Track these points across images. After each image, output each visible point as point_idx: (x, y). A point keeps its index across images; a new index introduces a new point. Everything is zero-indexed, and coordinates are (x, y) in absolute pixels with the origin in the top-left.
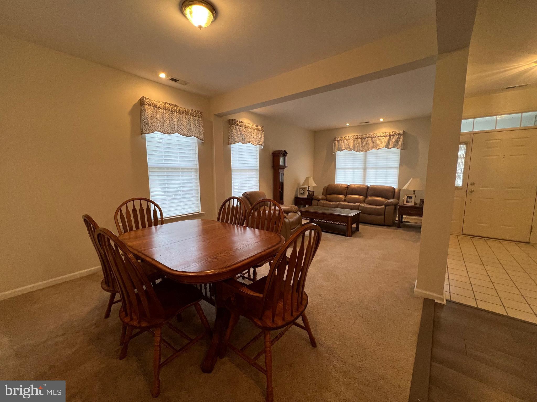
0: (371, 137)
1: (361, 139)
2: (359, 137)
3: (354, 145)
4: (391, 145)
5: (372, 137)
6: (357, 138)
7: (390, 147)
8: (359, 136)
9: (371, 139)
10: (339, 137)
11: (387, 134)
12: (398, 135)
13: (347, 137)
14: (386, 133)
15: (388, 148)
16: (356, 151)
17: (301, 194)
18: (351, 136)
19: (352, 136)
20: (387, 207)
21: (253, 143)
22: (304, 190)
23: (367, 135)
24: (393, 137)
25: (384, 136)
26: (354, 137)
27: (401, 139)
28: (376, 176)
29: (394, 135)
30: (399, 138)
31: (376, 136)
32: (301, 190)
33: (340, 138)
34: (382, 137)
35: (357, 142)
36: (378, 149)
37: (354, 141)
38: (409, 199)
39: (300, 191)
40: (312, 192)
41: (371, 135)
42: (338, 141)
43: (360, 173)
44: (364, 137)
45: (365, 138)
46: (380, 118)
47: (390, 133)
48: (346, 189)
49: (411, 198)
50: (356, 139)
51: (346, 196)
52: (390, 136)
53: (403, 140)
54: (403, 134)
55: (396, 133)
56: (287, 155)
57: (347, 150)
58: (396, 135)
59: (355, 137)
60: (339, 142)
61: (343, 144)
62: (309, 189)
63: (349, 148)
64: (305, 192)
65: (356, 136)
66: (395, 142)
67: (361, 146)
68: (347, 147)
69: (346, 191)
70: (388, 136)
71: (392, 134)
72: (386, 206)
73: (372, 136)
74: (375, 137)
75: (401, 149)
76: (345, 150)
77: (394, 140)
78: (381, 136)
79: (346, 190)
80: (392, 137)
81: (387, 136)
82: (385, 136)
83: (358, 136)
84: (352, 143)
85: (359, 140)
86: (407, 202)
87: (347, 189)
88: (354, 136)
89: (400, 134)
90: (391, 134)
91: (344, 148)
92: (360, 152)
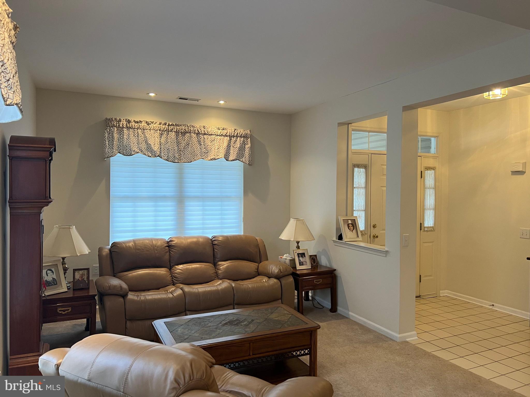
0: (196, 132)
1: (177, 132)
2: (172, 127)
3: (160, 143)
4: (233, 155)
5: (198, 134)
6: (168, 131)
7: (231, 158)
9: (196, 136)
10: (122, 120)
11: (225, 132)
13: (143, 124)
14: (223, 130)
15: (228, 160)
16: (166, 158)
17: (48, 284)
18: (152, 123)
22: (53, 270)
23: (188, 127)
24: (236, 140)
25: (221, 136)
26: (158, 126)
27: (248, 146)
30: (244, 144)
32: (45, 272)
33: (124, 123)
34: (218, 135)
35: (167, 139)
36: (211, 159)
38: (301, 259)
40: (81, 272)
41: (196, 129)
42: (120, 129)
43: (169, 208)
45: (184, 133)
47: (231, 132)
49: (303, 255)
51: (170, 268)
52: (231, 137)
53: (252, 148)
54: (251, 138)
55: (241, 133)
57: (145, 154)
59: (163, 126)
60: (121, 132)
61: (132, 138)
62: (64, 264)
63: (149, 148)
64: (58, 275)
65: (165, 124)
66: (239, 149)
68: (144, 146)
69: (167, 257)
72: (278, 279)
73: (198, 131)
74: (205, 134)
76: (140, 155)
77: (237, 146)
78: (215, 135)
79: (168, 253)
80: (234, 140)
81: (226, 136)
83: (169, 125)
84: (158, 140)
85: (173, 135)
86: (301, 263)
87: (169, 251)
88: (160, 124)
89: (245, 137)
90: (233, 133)
91: (137, 150)
92: (175, 162)
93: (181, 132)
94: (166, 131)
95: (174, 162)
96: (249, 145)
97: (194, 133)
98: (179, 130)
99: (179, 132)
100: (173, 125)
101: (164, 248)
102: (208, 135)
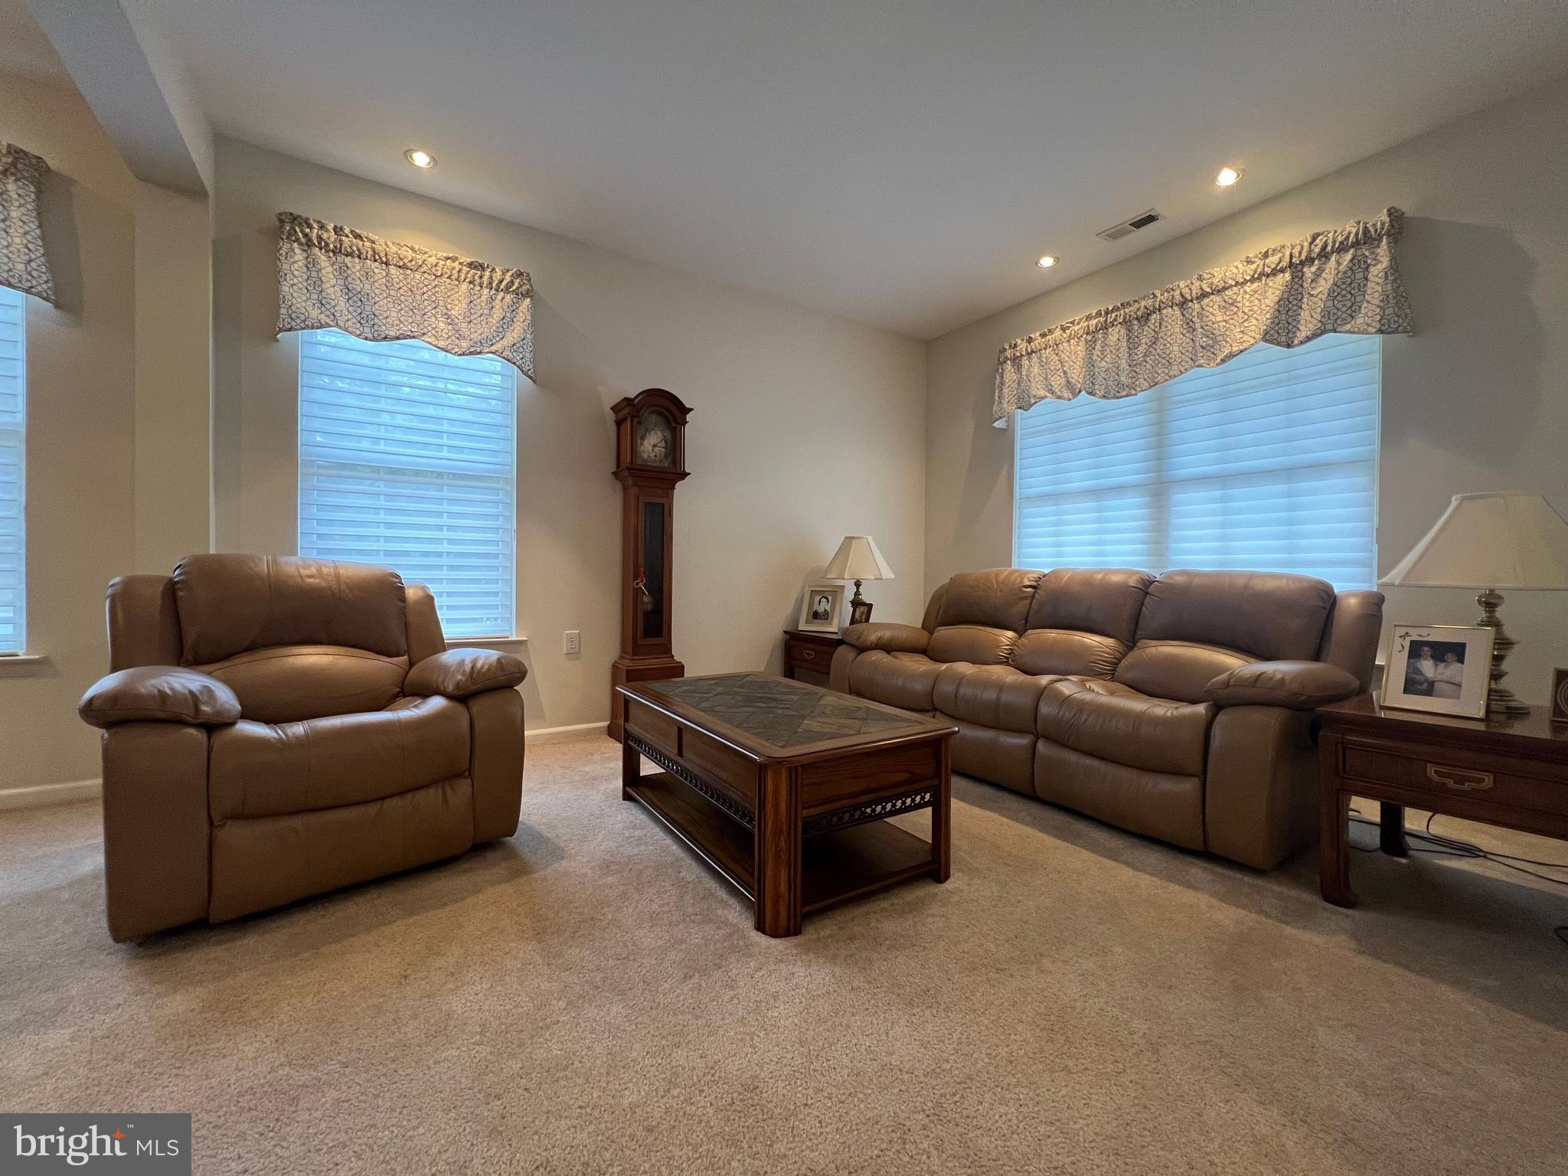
0: (1178, 298)
1: (1127, 323)
2: (1114, 315)
3: (1090, 364)
4: (1308, 319)
5: (1184, 303)
6: (1105, 327)
7: (1302, 334)
8: (1116, 309)
9: (1177, 311)
10: (1019, 341)
11: (1272, 260)
12: (1356, 244)
13: (1058, 333)
14: (1266, 255)
15: (1289, 346)
16: (1102, 393)
17: (816, 615)
18: (1072, 323)
19: (1081, 319)
20: (1222, 717)
21: (441, 344)
22: (830, 598)
23: (1155, 296)
24: (1321, 270)
25: (1259, 279)
26: (1085, 324)
27: (1380, 267)
28: (1223, 525)
29: (1324, 255)
30: (1360, 265)
31: (1208, 290)
32: (817, 598)
33: (1023, 346)
34: (1245, 282)
35: (1105, 345)
36: (1223, 361)
37: (1090, 346)
38: (1428, 667)
39: (811, 604)
40: (862, 608)
41: (1177, 293)
42: (1016, 361)
43: (1130, 513)
44: (1140, 313)
46: (1219, 171)
47: (1296, 252)
48: (1025, 598)
49: (1450, 652)
50: (1097, 331)
51: (1025, 633)
52: (1295, 268)
54: (1388, 234)
55: (1340, 239)
56: (689, 417)
57: (1059, 397)
58: (1342, 249)
59: (1094, 322)
60: (1019, 368)
61: (1036, 370)
62: (857, 594)
63: (1069, 384)
65: (1099, 314)
66: (1334, 294)
67: (1124, 363)
68: (1058, 381)
69: (1026, 607)
70: (1282, 271)
71: (1310, 251)
72: (1217, 708)
73: (1182, 295)
74: (1204, 295)
75: (1381, 331)
76: (1050, 401)
77: (1324, 286)
78: (1237, 283)
79: (1027, 602)
80: (1313, 269)
81: (1275, 272)
82: (1262, 274)
83: (1107, 313)
84: (1082, 359)
85: (1116, 334)
86: (1412, 685)
87: (1033, 597)
88: (1089, 318)
89: (1366, 239)
90: (1305, 249)
91: (1042, 393)
92: (1122, 397)
93: (1137, 319)
94: (1100, 329)
95: (1118, 398)
96: (1385, 262)
97: (1172, 307)
98: (1130, 316)
99: (1131, 321)
100: (1114, 310)
101: (1020, 590)
102: (1213, 294)
